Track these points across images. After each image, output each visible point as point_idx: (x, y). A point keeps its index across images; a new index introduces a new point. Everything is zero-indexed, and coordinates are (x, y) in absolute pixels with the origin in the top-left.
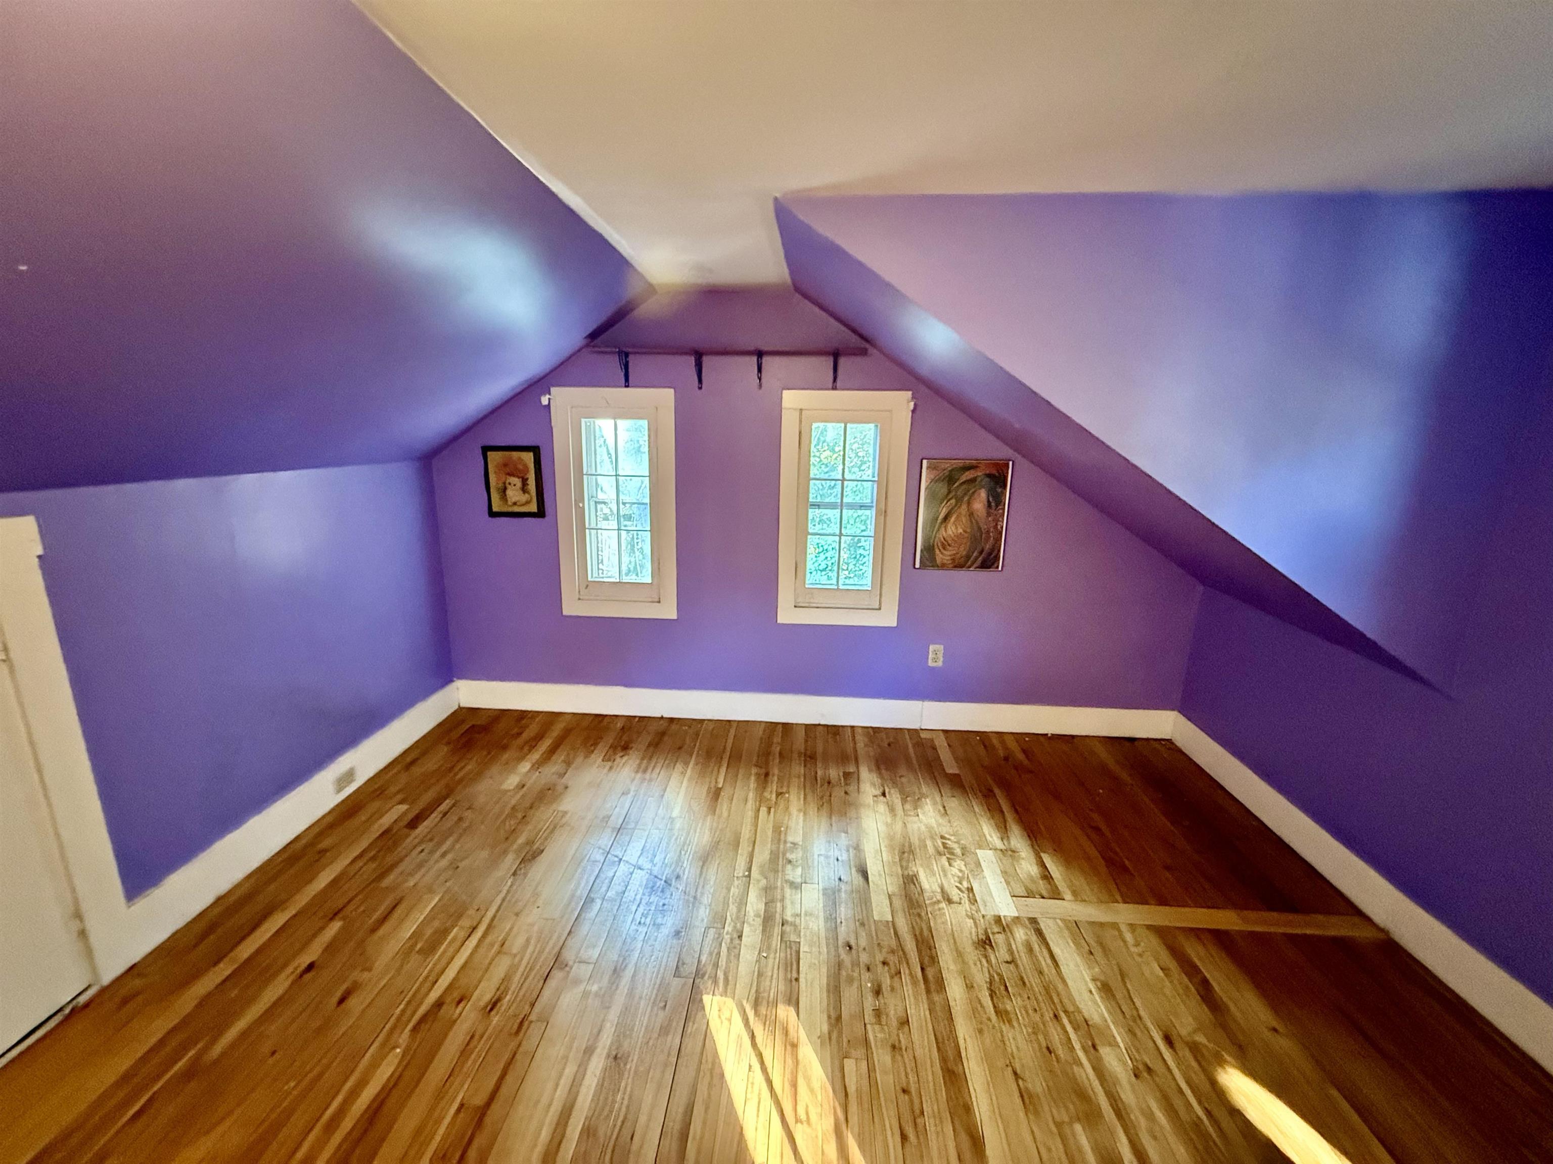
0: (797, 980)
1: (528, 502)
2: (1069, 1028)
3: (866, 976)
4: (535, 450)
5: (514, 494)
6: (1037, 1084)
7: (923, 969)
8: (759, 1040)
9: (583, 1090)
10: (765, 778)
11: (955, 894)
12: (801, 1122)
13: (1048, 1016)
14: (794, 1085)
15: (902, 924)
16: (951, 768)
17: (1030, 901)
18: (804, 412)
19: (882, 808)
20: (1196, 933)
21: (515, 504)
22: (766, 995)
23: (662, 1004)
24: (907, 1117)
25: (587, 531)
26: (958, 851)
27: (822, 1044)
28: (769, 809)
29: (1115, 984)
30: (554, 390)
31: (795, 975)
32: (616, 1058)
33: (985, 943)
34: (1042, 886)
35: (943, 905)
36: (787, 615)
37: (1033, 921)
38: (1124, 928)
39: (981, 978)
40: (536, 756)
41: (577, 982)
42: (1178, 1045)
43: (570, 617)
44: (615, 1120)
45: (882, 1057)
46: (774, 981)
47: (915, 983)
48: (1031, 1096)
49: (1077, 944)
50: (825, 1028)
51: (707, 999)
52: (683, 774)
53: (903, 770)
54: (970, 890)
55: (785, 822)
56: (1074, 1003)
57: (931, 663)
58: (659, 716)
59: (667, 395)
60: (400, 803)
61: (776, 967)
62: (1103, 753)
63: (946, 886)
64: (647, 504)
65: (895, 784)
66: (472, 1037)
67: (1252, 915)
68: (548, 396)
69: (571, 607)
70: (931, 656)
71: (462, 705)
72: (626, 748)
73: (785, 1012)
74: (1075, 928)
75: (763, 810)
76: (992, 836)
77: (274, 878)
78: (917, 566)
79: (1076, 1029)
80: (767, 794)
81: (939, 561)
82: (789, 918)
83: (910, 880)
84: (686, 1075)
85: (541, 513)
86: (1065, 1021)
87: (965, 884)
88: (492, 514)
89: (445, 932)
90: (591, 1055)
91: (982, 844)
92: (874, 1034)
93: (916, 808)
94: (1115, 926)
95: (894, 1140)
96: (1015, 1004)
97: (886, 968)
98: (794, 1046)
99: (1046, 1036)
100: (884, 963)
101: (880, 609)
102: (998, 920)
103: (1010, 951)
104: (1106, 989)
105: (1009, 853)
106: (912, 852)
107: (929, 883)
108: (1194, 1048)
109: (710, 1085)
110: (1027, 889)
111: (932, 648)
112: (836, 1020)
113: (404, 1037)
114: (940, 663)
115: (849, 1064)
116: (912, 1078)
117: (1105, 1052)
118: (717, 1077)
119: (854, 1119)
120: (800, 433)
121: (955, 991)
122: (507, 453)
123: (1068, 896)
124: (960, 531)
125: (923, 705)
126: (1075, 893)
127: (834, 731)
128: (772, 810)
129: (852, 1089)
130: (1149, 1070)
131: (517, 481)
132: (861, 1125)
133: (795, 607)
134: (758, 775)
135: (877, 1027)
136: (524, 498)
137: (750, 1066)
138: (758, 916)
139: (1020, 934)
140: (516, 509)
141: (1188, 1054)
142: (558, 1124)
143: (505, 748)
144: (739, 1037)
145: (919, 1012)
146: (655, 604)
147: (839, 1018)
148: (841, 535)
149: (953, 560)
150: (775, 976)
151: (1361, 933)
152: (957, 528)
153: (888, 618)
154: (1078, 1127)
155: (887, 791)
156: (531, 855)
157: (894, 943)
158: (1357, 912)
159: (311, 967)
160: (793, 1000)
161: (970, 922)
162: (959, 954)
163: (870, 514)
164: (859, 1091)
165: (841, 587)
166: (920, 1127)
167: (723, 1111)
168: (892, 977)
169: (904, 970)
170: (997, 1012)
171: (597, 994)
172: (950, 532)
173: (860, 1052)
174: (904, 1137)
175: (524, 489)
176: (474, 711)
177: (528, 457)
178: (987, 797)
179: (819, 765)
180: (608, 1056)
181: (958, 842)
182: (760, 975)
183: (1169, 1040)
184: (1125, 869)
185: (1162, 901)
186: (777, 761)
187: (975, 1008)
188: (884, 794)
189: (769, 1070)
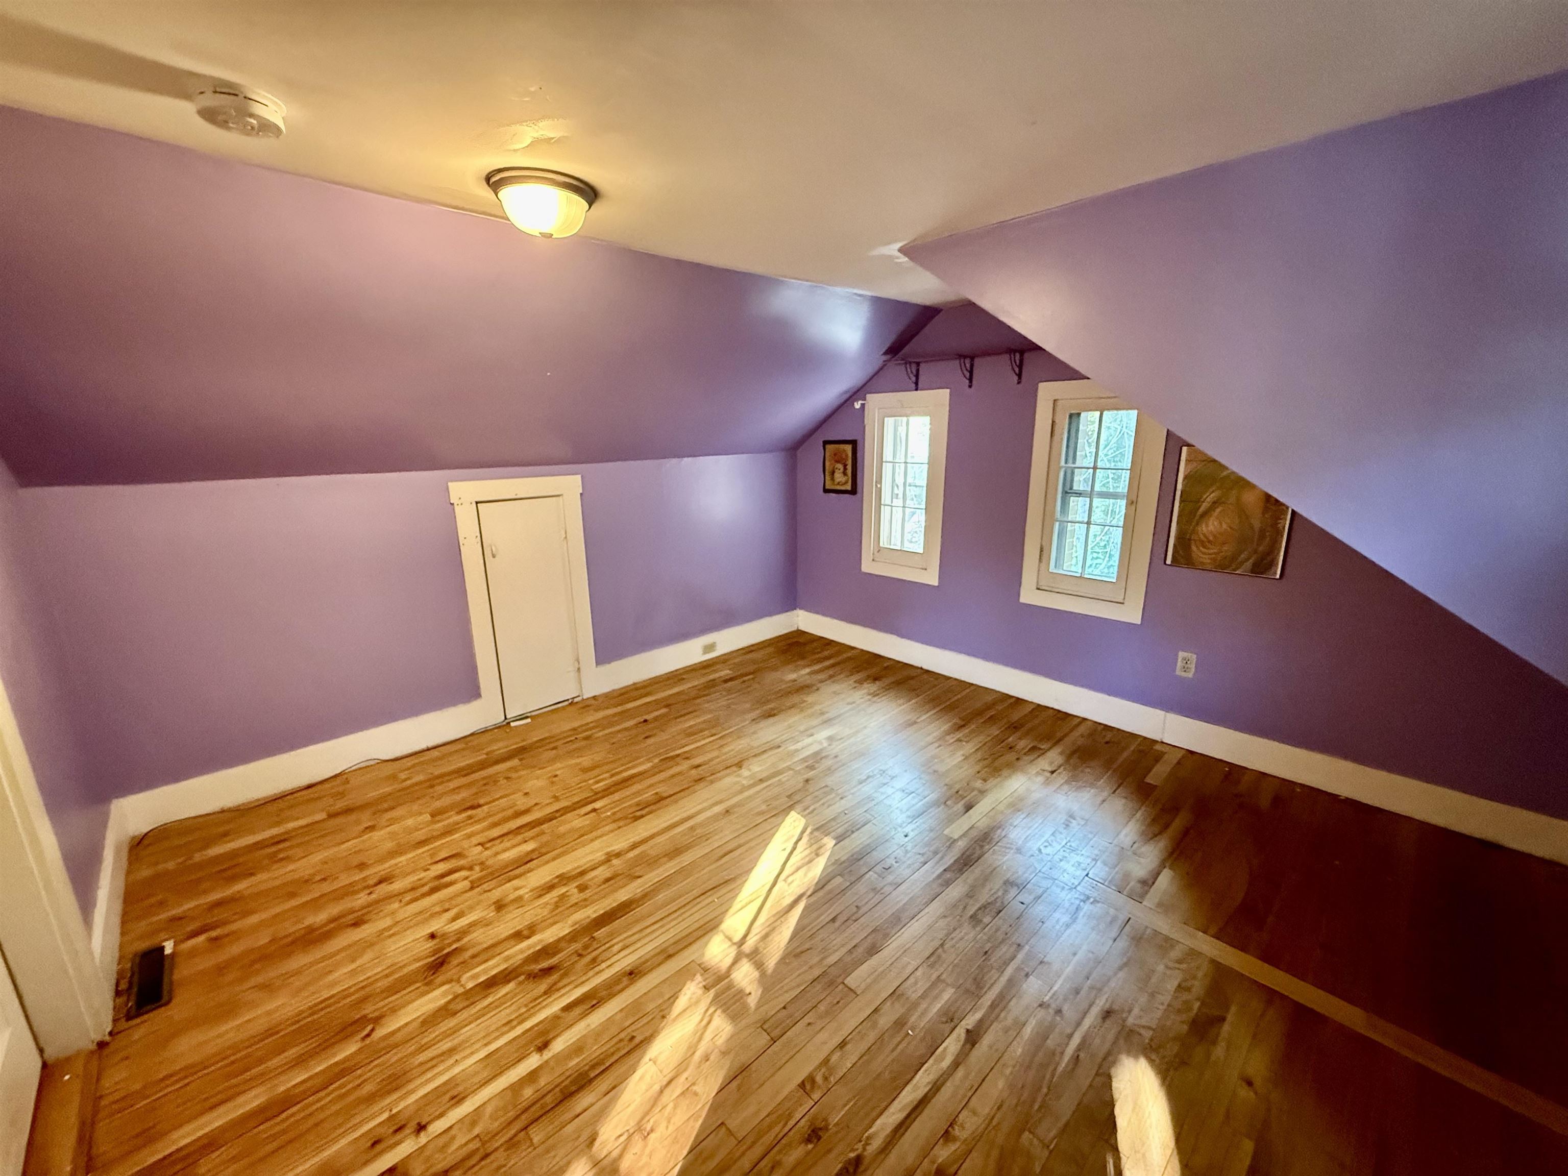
0: (852, 833)
1: (846, 483)
4: (854, 443)
5: (839, 477)
6: (951, 958)
8: (800, 843)
9: (703, 814)
10: (959, 727)
12: (787, 882)
14: (798, 869)
15: (961, 844)
17: (1102, 887)
18: (1059, 403)
19: (1039, 779)
21: (838, 484)
22: (826, 829)
23: (770, 803)
24: (845, 915)
25: (882, 507)
27: (833, 864)
30: (868, 396)
31: (853, 830)
32: (728, 811)
34: (1131, 885)
36: (1029, 596)
40: (817, 667)
41: (739, 776)
42: (1112, 1021)
43: (866, 574)
45: (862, 888)
46: (839, 826)
48: (937, 959)
50: (844, 859)
51: (792, 814)
57: (1179, 672)
58: (920, 666)
59: (944, 395)
60: (730, 669)
61: (847, 821)
64: (923, 487)
66: (681, 773)
68: (860, 402)
69: (868, 566)
70: (1180, 664)
71: (800, 628)
72: (876, 679)
73: (829, 842)
74: (1122, 921)
75: (935, 745)
77: (657, 683)
78: (1169, 562)
80: (948, 737)
81: (1196, 560)
88: (826, 491)
89: (702, 731)
90: (719, 804)
92: (868, 877)
95: (826, 918)
98: (817, 855)
99: (994, 947)
101: (1124, 602)
105: (1128, 853)
107: (1017, 835)
108: (1127, 1032)
109: (757, 845)
110: (1109, 880)
111: (1181, 655)
112: (854, 860)
113: (656, 761)
114: (1190, 674)
115: (839, 880)
116: (870, 905)
117: (1034, 981)
118: (762, 845)
119: (814, 898)
120: (1053, 422)
121: (955, 892)
122: (837, 446)
123: (1150, 903)
124: (1224, 526)
125: (1165, 716)
126: (1161, 905)
128: (942, 748)
129: (828, 887)
130: (1059, 1012)
131: (840, 466)
133: (1038, 589)
134: (956, 724)
135: (875, 875)
136: (843, 479)
137: (784, 850)
140: (839, 488)
143: (803, 658)
144: (793, 836)
146: (924, 571)
147: (856, 860)
149: (1214, 560)
150: (842, 824)
152: (1221, 524)
153: (1132, 614)
155: (1059, 771)
156: (770, 715)
157: (941, 849)
159: (645, 721)
160: (839, 839)
162: (985, 879)
163: (1121, 505)
164: (830, 891)
165: (1087, 576)
166: (847, 924)
169: (930, 864)
171: (743, 785)
172: (1211, 528)
173: (851, 878)
174: (833, 920)
175: (845, 473)
176: (804, 633)
177: (848, 448)
179: (1018, 734)
180: (725, 809)
182: (831, 821)
183: (1108, 1014)
186: (983, 720)
187: (957, 906)
188: (1053, 772)
189: (793, 856)
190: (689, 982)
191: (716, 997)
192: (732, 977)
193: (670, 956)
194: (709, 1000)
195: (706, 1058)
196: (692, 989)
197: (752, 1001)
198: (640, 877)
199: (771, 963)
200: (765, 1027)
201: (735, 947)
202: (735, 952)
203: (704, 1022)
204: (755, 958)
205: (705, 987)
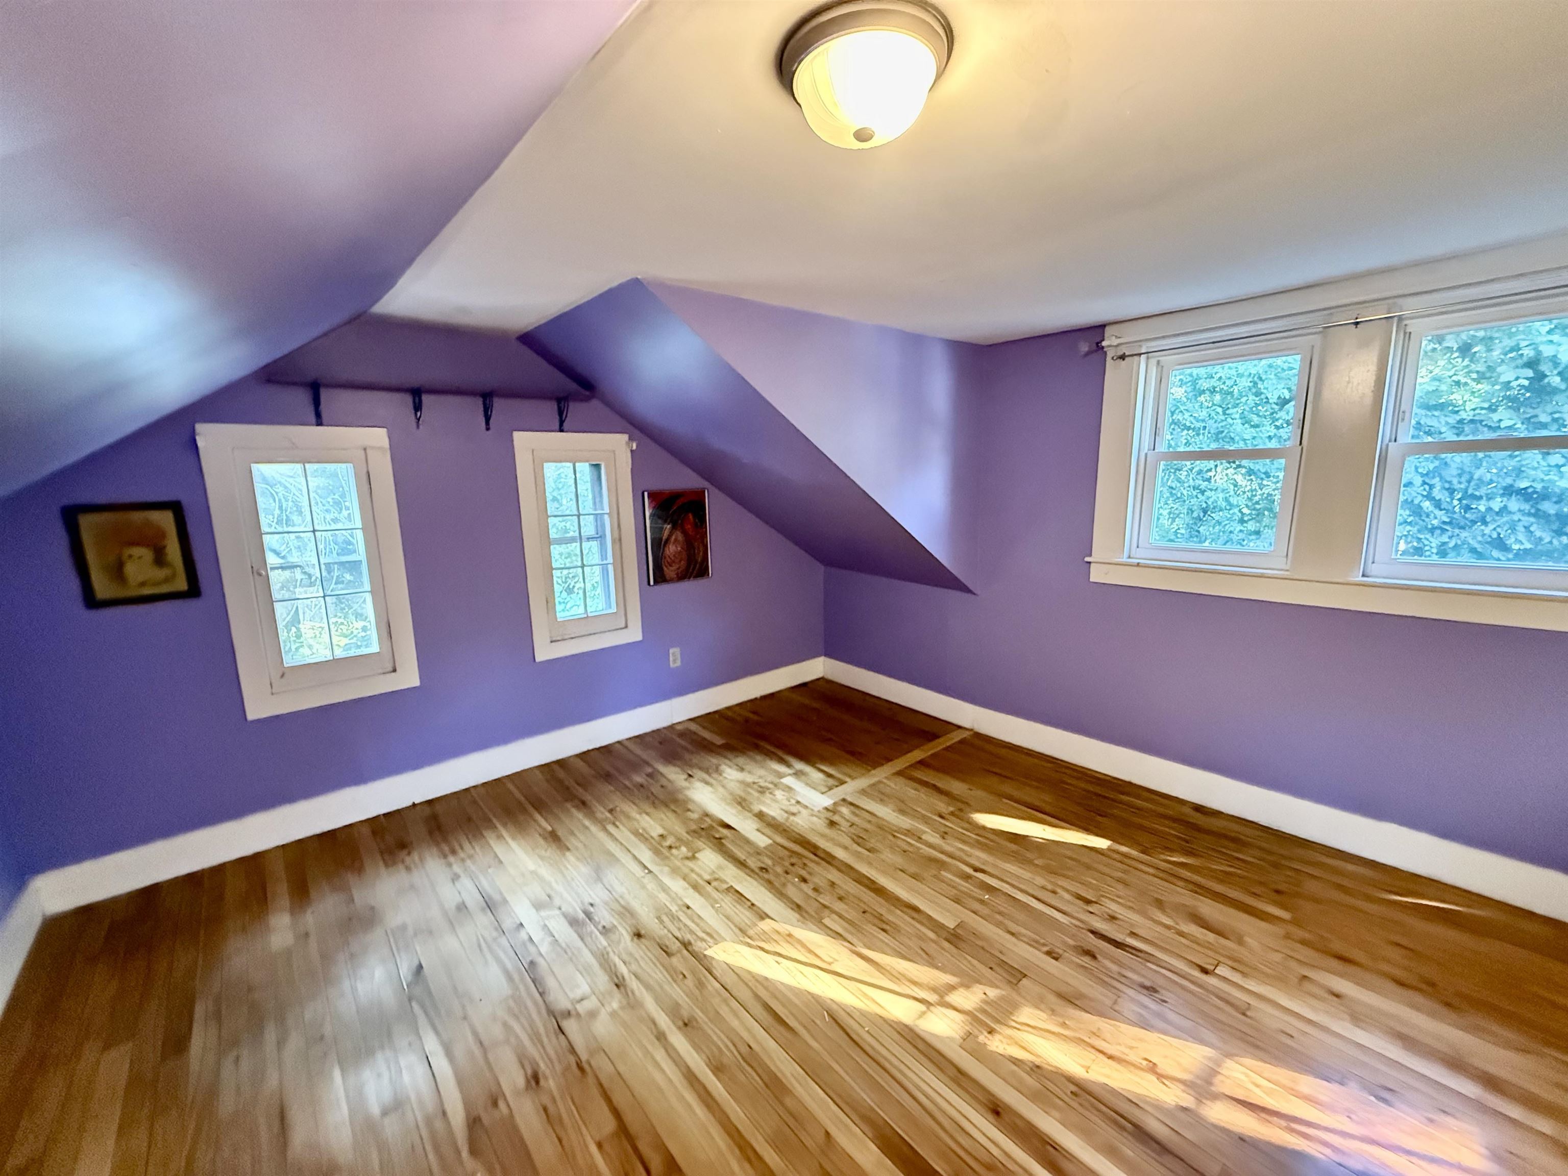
0: (753, 904)
1: (169, 579)
2: (903, 837)
3: (789, 877)
4: (175, 507)
5: (140, 571)
6: (913, 869)
7: (815, 855)
8: (767, 947)
10: (583, 804)
11: (794, 809)
12: (832, 963)
13: (891, 837)
14: (811, 951)
15: (779, 840)
16: (719, 741)
17: (832, 792)
18: (535, 453)
19: (698, 785)
20: (913, 766)
22: (744, 924)
23: (681, 976)
24: (876, 921)
25: (275, 604)
26: (771, 786)
27: (803, 923)
28: (614, 824)
29: (903, 807)
31: (749, 904)
32: (686, 1025)
33: (832, 824)
34: (831, 782)
35: (792, 818)
36: (544, 652)
37: (844, 800)
38: (885, 781)
39: (847, 841)
41: (593, 1014)
42: (947, 816)
43: (259, 721)
44: (729, 1050)
45: (839, 906)
46: (740, 915)
47: (817, 863)
48: (914, 874)
49: (873, 800)
50: (797, 916)
51: (708, 952)
52: (500, 837)
53: (687, 756)
54: (798, 802)
55: (637, 826)
56: (896, 826)
57: (672, 665)
59: (378, 437)
61: (733, 908)
62: (795, 697)
63: (784, 808)
64: (361, 562)
65: (691, 766)
66: (545, 1109)
67: (925, 747)
69: (260, 707)
70: (671, 659)
73: (766, 925)
74: (863, 792)
75: (610, 828)
76: (782, 769)
78: (652, 583)
79: (905, 835)
80: (599, 815)
81: (667, 577)
82: (707, 877)
83: (760, 816)
84: (745, 995)
85: (194, 591)
86: (899, 835)
87: (793, 802)
88: (95, 604)
90: (666, 1039)
91: (781, 776)
92: (825, 899)
93: (721, 775)
94: (880, 782)
95: (882, 935)
96: (873, 843)
97: (796, 867)
98: (790, 935)
99: (898, 847)
100: (793, 865)
101: (626, 627)
102: (827, 809)
103: (848, 821)
104: (902, 812)
105: (798, 774)
106: (745, 800)
107: (773, 811)
108: (952, 814)
109: (766, 988)
110: (827, 786)
111: (671, 651)
112: (798, 908)
114: (678, 663)
115: (826, 921)
116: (862, 905)
117: (924, 837)
118: (764, 982)
119: (854, 941)
120: (535, 472)
121: (840, 853)
123: (847, 779)
124: (679, 549)
125: (671, 703)
126: (850, 776)
127: (606, 750)
128: (618, 823)
129: (840, 930)
130: (946, 833)
131: (144, 552)
132: (860, 940)
133: (551, 642)
134: (577, 807)
135: (822, 896)
136: (160, 573)
137: (777, 962)
138: (686, 889)
139: (845, 810)
140: (147, 591)
141: (953, 818)
142: (692, 1085)
144: (753, 955)
145: (834, 875)
146: (388, 675)
147: (798, 906)
148: (583, 566)
149: (678, 572)
150: (737, 911)
151: (965, 734)
152: (676, 547)
153: (634, 634)
154: (943, 873)
155: (690, 773)
157: (787, 853)
158: (959, 727)
160: (764, 916)
161: (815, 819)
162: (823, 836)
164: (846, 929)
165: (590, 615)
166: (886, 920)
167: (789, 994)
168: (804, 869)
169: (806, 861)
170: (869, 850)
171: (622, 1008)
172: (672, 551)
173: (827, 912)
174: (884, 930)
175: (160, 559)
178: (757, 748)
179: (621, 778)
180: (679, 1028)
181: (766, 781)
182: (728, 918)
183: (941, 817)
184: (860, 754)
185: (889, 760)
186: (580, 790)
187: (858, 855)
188: (690, 776)
189: (789, 955)
190: (989, 1048)
191: (998, 1021)
192: (970, 1009)
193: (960, 1071)
194: (1004, 1028)
195: (1064, 1025)
196: (997, 1044)
197: (993, 993)
198: (827, 1134)
199: (948, 979)
200: (1015, 982)
201: (932, 1008)
202: (938, 1007)
203: (1030, 1029)
204: (942, 992)
205: (990, 1033)
